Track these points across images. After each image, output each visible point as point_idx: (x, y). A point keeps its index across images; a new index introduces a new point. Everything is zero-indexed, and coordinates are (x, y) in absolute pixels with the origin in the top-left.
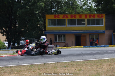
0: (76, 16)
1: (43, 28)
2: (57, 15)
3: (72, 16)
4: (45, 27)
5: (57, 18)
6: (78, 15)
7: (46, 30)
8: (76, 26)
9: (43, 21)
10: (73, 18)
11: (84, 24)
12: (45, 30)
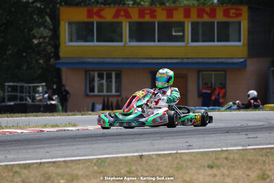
0: (155, 11)
1: (50, 49)
2: (95, 10)
3: (142, 13)
4: (57, 47)
5: (95, 19)
6: (163, 9)
7: (61, 54)
8: (157, 43)
9: (51, 27)
10: (147, 18)
11: (181, 39)
12: (57, 56)
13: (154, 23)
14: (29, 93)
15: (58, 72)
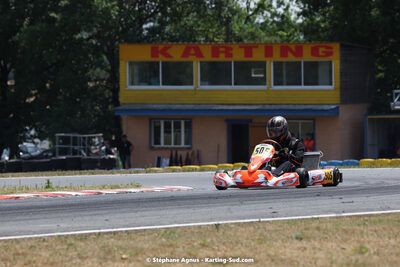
0: (232, 49)
1: (108, 94)
2: (161, 47)
3: (215, 52)
4: (116, 91)
5: (161, 59)
6: (241, 47)
7: (121, 100)
8: (233, 87)
9: (109, 68)
10: (222, 58)
11: (262, 81)
12: (116, 102)
13: (230, 63)
14: (84, 145)
15: (118, 121)
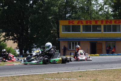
0: (91, 21)
1: (56, 34)
2: (71, 21)
3: (87, 22)
4: (58, 33)
5: (71, 24)
6: (94, 21)
7: (60, 36)
8: (92, 32)
9: (57, 27)
10: (89, 24)
11: (100, 31)
12: (59, 37)
13: (91, 25)
15: (59, 42)
